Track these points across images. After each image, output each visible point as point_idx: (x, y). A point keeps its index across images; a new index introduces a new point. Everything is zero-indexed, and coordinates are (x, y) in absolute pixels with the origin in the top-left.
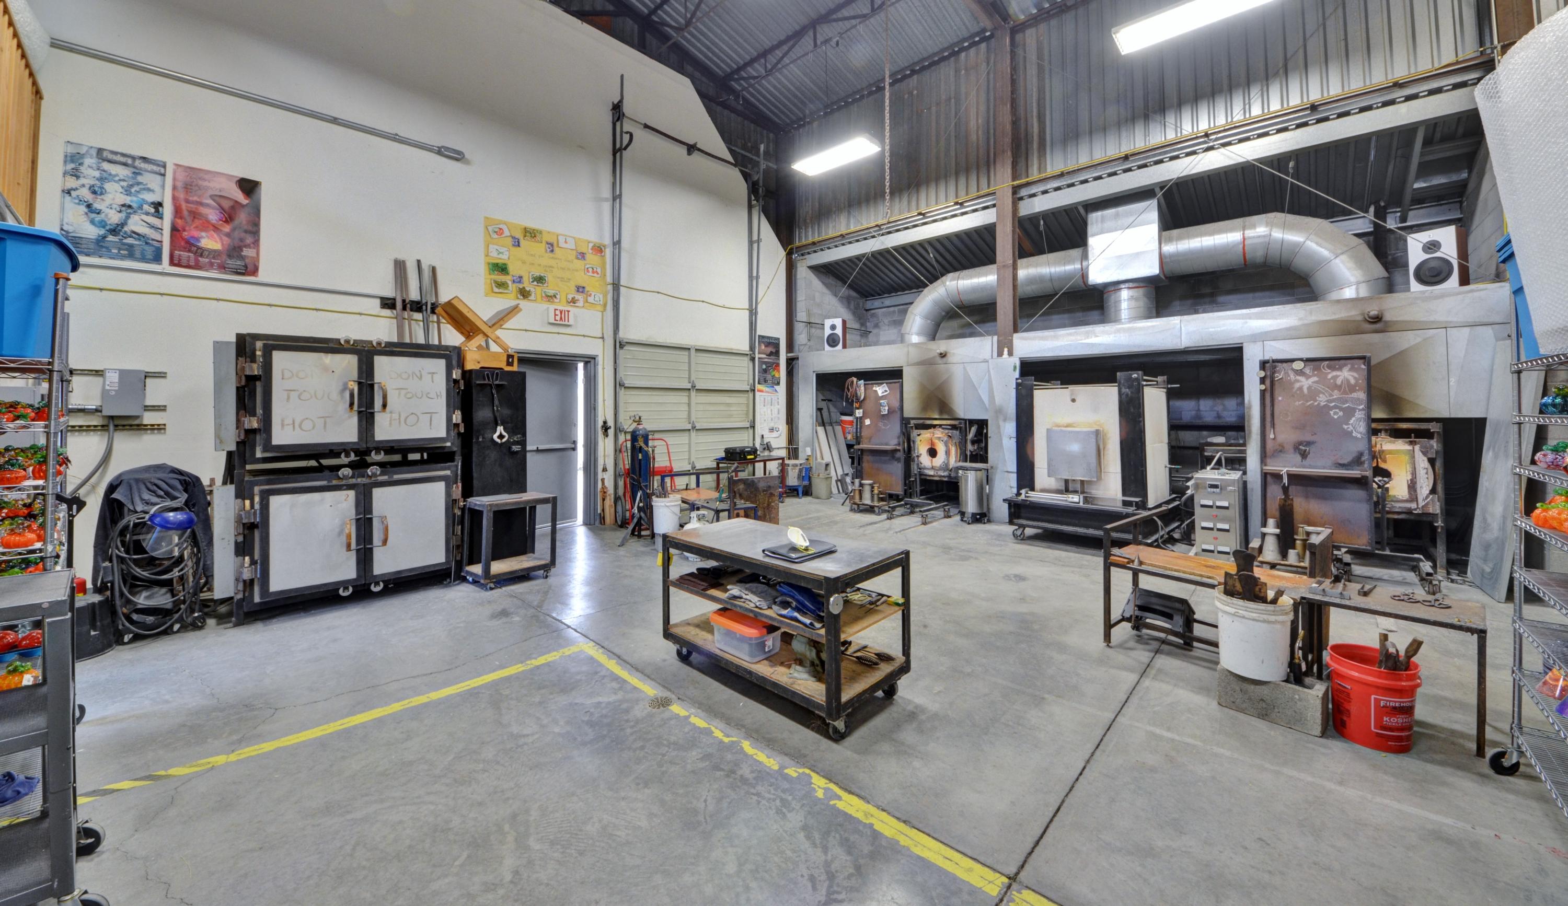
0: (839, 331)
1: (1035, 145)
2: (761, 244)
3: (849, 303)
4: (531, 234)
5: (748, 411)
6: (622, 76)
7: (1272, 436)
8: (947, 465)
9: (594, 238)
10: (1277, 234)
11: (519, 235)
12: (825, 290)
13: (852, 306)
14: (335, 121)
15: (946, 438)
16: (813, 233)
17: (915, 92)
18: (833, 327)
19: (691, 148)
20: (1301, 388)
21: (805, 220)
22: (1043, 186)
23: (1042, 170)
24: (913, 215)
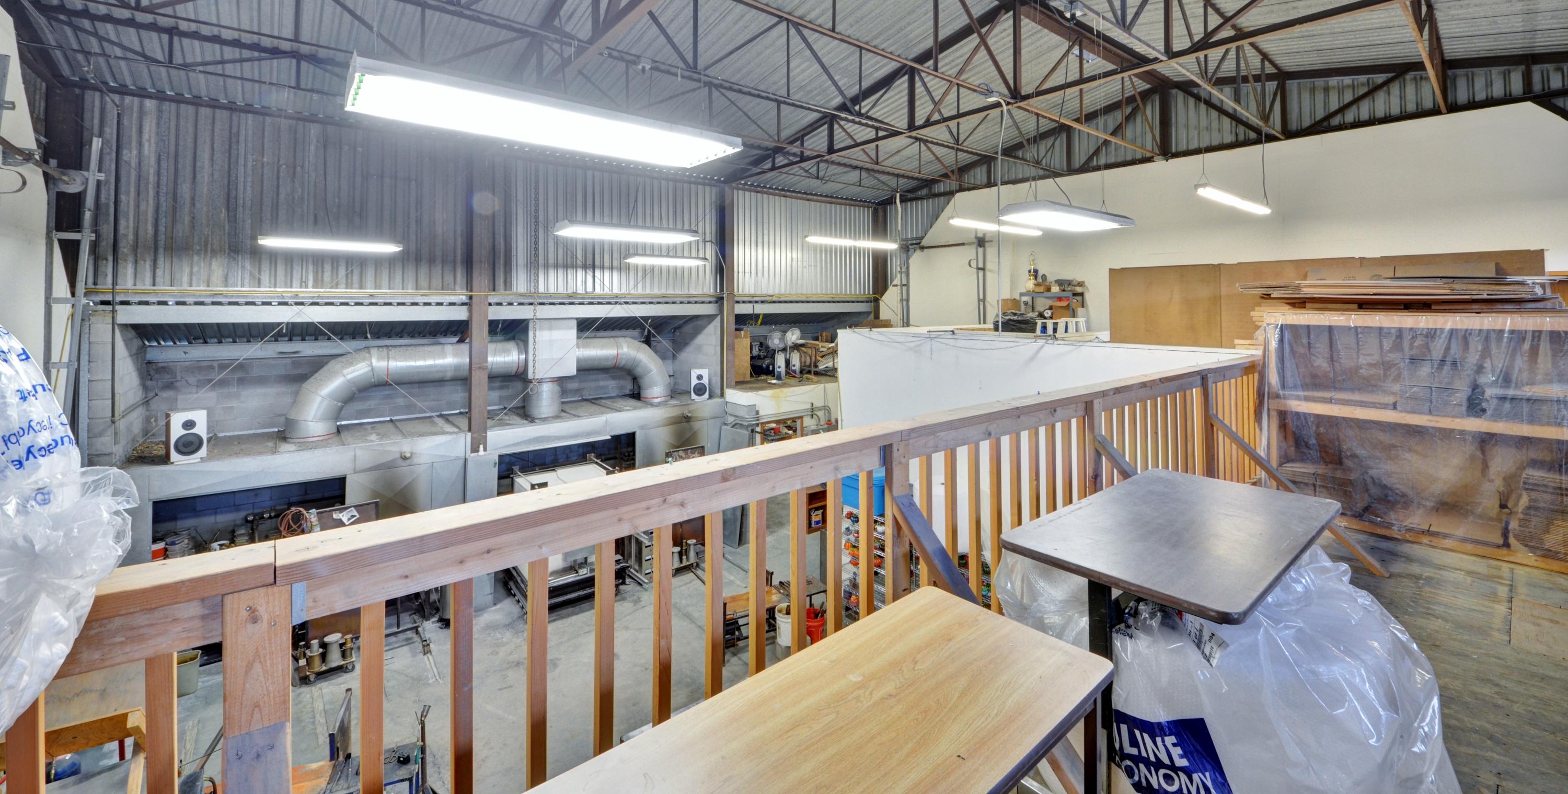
1: (502, 261)
18: (188, 425)
22: (509, 299)
23: (508, 285)
24: (354, 292)
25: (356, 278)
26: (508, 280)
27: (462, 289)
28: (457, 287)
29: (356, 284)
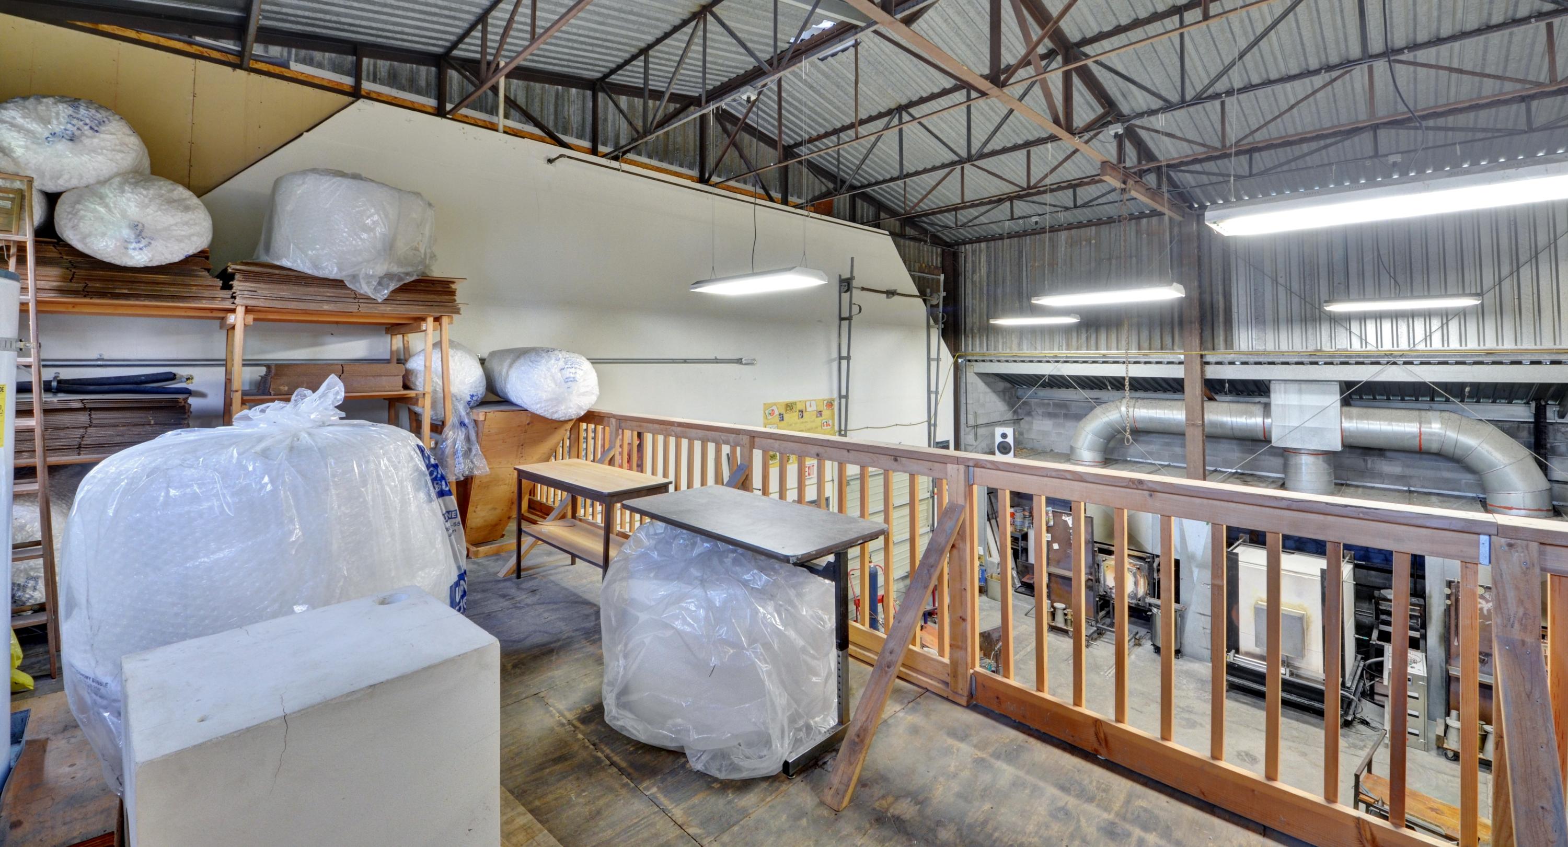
0: (1010, 440)
1: (1221, 319)
2: (941, 363)
3: (1004, 395)
4: (790, 407)
5: (928, 516)
6: (852, 259)
7: (1456, 644)
8: (1136, 595)
9: (826, 396)
10: (1452, 435)
11: (783, 411)
12: (987, 390)
13: (1007, 398)
14: (685, 361)
15: (1134, 569)
16: (981, 344)
17: (1093, 241)
18: (1004, 436)
19: (891, 293)
20: (1481, 609)
21: (972, 330)
22: (1230, 358)
23: (1229, 343)
24: (1092, 353)
25: (1093, 341)
26: (1229, 339)
27: (1180, 349)
28: (1175, 347)
29: (1093, 347)
